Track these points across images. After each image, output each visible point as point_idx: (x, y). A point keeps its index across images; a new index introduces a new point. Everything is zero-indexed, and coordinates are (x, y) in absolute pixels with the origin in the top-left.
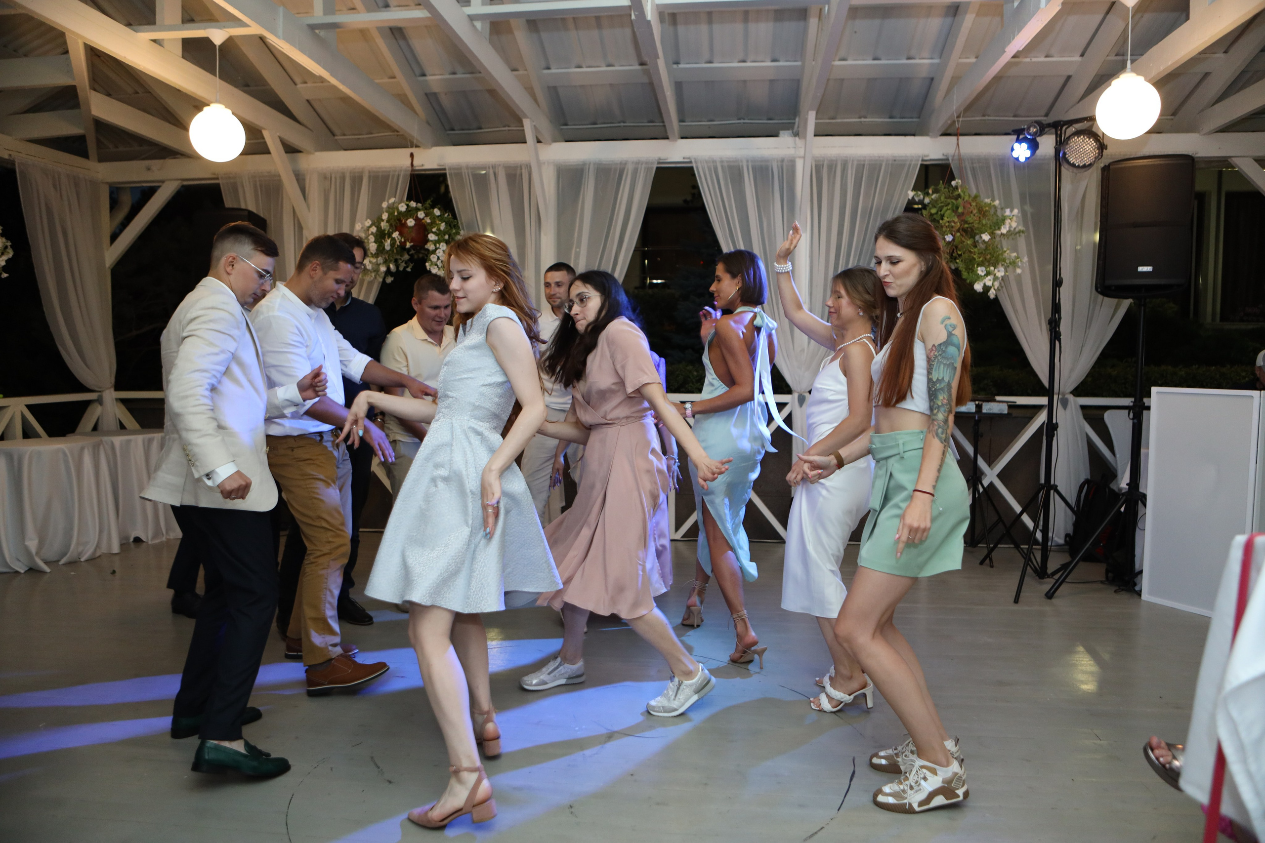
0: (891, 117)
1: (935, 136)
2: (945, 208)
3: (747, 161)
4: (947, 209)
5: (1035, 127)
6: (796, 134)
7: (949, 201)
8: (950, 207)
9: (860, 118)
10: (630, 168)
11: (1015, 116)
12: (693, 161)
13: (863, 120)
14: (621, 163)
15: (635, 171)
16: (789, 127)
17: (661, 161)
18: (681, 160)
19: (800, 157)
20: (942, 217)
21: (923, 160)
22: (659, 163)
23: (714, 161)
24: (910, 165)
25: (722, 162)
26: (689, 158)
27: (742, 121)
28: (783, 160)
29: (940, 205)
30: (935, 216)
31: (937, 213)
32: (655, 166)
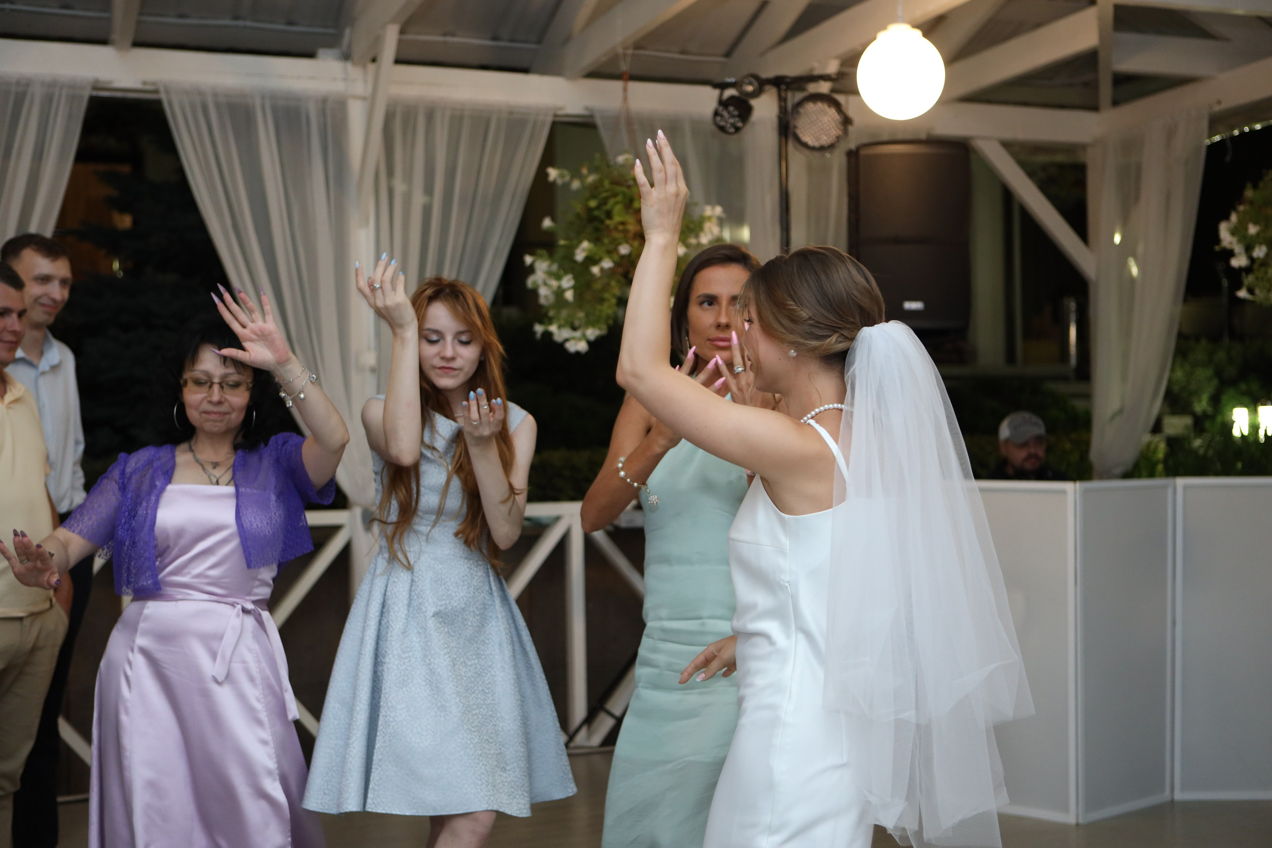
0: (495, 38)
1: (572, 77)
2: (611, 202)
3: (263, 98)
4: (617, 203)
5: (750, 84)
6: (346, 57)
7: (619, 189)
8: (619, 198)
9: (445, 35)
10: (37, 92)
11: (683, 52)
12: (162, 89)
13: (449, 39)
14: (18, 83)
15: (48, 100)
16: (332, 41)
17: (100, 85)
18: (138, 86)
19: (356, 97)
20: (609, 215)
21: (555, 116)
22: (95, 88)
23: (201, 93)
24: (535, 122)
25: (215, 95)
26: (154, 84)
27: (240, 23)
28: (324, 100)
29: (605, 195)
30: (596, 213)
31: (598, 207)
32: (87, 93)
